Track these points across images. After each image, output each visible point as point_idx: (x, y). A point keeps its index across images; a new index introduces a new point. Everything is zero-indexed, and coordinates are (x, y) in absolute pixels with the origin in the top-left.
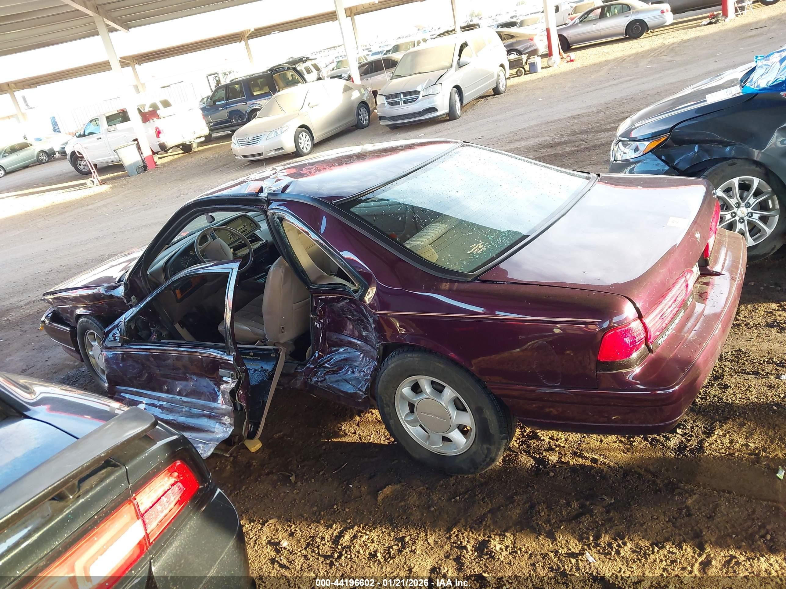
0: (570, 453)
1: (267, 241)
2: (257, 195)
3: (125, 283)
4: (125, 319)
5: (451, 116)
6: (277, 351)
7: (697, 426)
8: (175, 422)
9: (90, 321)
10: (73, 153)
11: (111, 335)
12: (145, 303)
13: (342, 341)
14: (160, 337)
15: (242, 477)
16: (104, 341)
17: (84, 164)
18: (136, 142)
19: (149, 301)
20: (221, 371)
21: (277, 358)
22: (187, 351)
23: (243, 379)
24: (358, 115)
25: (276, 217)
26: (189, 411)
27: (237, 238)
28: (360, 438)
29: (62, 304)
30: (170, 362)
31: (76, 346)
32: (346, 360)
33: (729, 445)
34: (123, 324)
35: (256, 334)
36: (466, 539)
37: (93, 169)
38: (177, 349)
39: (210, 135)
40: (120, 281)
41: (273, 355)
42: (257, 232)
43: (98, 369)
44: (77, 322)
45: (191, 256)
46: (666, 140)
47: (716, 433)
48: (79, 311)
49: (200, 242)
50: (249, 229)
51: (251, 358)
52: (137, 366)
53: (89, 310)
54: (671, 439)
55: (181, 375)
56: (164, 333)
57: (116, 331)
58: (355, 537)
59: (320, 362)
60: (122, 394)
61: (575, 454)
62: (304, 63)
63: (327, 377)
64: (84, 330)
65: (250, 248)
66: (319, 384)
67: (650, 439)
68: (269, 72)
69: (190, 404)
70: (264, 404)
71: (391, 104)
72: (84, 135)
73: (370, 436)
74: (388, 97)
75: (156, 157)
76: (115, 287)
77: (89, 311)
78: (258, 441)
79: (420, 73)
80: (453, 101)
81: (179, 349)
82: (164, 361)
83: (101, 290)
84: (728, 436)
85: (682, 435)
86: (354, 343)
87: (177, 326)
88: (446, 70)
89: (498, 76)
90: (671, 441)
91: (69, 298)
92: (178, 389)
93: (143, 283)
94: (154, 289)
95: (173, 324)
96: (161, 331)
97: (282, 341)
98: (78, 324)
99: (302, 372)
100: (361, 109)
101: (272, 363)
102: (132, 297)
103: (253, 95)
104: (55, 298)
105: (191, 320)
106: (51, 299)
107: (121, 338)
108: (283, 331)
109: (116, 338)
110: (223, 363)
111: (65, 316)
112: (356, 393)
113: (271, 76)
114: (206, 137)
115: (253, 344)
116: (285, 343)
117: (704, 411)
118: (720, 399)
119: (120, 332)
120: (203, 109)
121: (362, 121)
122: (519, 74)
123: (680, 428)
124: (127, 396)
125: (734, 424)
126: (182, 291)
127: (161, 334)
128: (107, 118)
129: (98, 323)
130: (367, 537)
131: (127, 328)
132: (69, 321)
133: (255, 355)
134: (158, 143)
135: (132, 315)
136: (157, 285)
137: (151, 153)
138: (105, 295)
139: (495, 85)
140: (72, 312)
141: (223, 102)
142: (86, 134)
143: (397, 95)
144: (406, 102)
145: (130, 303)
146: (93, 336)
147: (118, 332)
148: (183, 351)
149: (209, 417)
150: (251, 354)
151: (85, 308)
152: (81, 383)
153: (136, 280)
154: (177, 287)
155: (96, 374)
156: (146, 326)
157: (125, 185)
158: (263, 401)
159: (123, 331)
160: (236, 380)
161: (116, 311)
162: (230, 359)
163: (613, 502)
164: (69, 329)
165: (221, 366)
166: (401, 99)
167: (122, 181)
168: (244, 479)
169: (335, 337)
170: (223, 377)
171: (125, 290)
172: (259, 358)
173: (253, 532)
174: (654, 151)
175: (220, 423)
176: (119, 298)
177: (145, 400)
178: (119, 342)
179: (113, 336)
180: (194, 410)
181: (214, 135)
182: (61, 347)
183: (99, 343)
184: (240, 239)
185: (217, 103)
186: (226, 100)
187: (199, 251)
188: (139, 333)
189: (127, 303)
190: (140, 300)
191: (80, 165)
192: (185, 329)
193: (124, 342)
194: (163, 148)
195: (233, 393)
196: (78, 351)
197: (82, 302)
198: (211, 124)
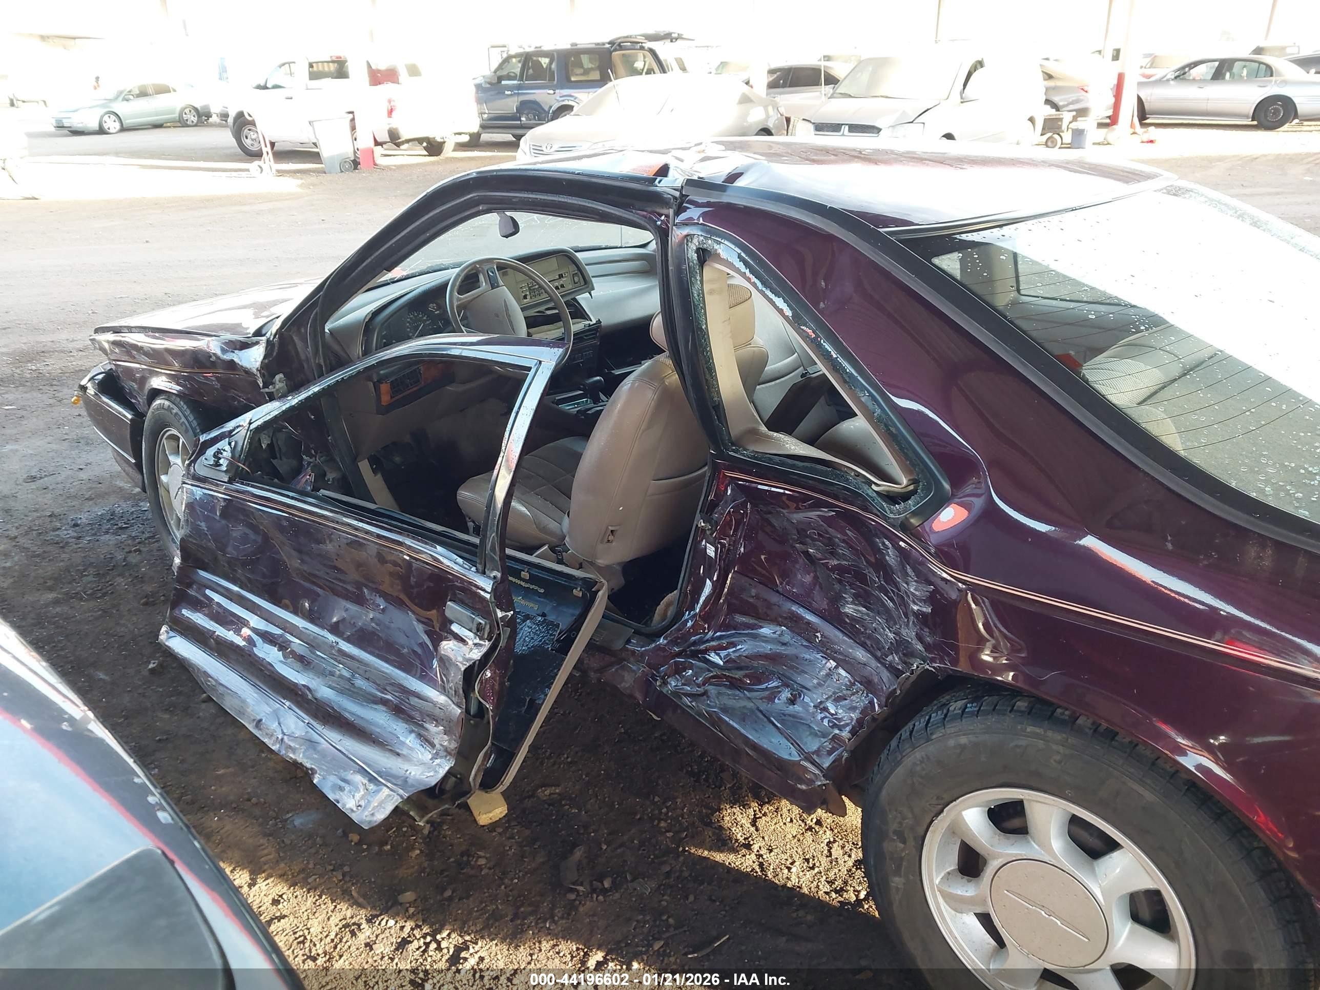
1: (599, 322)
2: (651, 181)
3: (268, 341)
4: (250, 423)
6: (590, 587)
8: (310, 697)
9: (176, 410)
10: (240, 115)
11: (211, 452)
12: (303, 396)
13: (769, 605)
14: (320, 482)
15: (448, 893)
16: (194, 461)
17: (253, 137)
18: (351, 116)
19: (315, 394)
20: (452, 609)
21: (588, 603)
22: (379, 536)
23: (502, 644)
25: (693, 246)
26: (349, 680)
27: (544, 297)
28: (761, 865)
29: (126, 358)
30: (329, 547)
31: (137, 454)
32: (773, 658)
34: (243, 432)
35: (544, 529)
37: (266, 146)
38: (355, 523)
39: (478, 135)
40: (259, 333)
41: (577, 593)
42: (583, 299)
43: (172, 515)
44: (150, 404)
45: (430, 315)
48: (159, 382)
49: (460, 286)
50: (569, 286)
51: (523, 584)
52: (252, 536)
53: (178, 384)
55: (349, 587)
56: (331, 476)
57: (223, 444)
59: (695, 643)
60: (208, 592)
62: (670, 42)
63: (712, 690)
64: (161, 426)
65: (567, 328)
66: (687, 700)
68: (607, 46)
69: (356, 664)
70: (534, 708)
72: (265, 87)
73: (789, 869)
74: (819, 127)
75: (378, 150)
76: (244, 346)
77: (179, 388)
78: (500, 796)
79: (887, 97)
81: (361, 524)
82: (319, 542)
83: (213, 346)
86: (808, 623)
87: (364, 466)
91: (142, 348)
92: (335, 619)
93: (310, 349)
94: (332, 369)
95: (355, 459)
96: (326, 469)
97: (601, 562)
98: (151, 410)
99: (643, 654)
101: (571, 611)
102: (278, 377)
103: (570, 80)
104: (115, 343)
105: (397, 459)
106: (108, 342)
107: (230, 464)
108: (611, 538)
109: (221, 461)
110: (463, 590)
111: (130, 385)
112: (797, 763)
113: (609, 53)
114: (471, 135)
115: (530, 550)
116: (608, 567)
119: (233, 451)
120: (478, 87)
122: (1049, 144)
124: (217, 598)
126: (396, 387)
127: (325, 475)
128: (312, 66)
129: (191, 418)
131: (250, 443)
132: (136, 398)
133: (533, 579)
134: (387, 128)
135: (268, 417)
136: (339, 363)
137: (371, 143)
138: (218, 358)
140: (143, 381)
141: (515, 82)
143: (837, 127)
145: (271, 389)
146: (174, 444)
147: (227, 448)
148: (367, 532)
149: (399, 711)
150: (525, 575)
151: (174, 378)
152: (134, 534)
153: (296, 339)
154: (386, 376)
155: (165, 524)
156: (296, 449)
157: (314, 185)
158: (532, 701)
159: (239, 448)
160: (487, 644)
161: (234, 399)
162: (485, 584)
164: (130, 417)
165: (455, 594)
167: (313, 179)
168: (450, 899)
169: (753, 592)
170: (451, 622)
171: (265, 358)
172: (542, 591)
175: (420, 736)
176: (247, 372)
177: (255, 621)
178: (226, 472)
179: (215, 456)
180: (360, 682)
181: (486, 137)
182: (110, 451)
183: (183, 462)
184: (551, 300)
185: (504, 82)
186: (521, 79)
187: (455, 304)
188: (274, 462)
189: (264, 387)
190: (294, 387)
191: (247, 138)
192: (379, 476)
193: (236, 475)
194: (394, 138)
195: (471, 673)
196: (139, 466)
197: (167, 364)
198: (485, 116)
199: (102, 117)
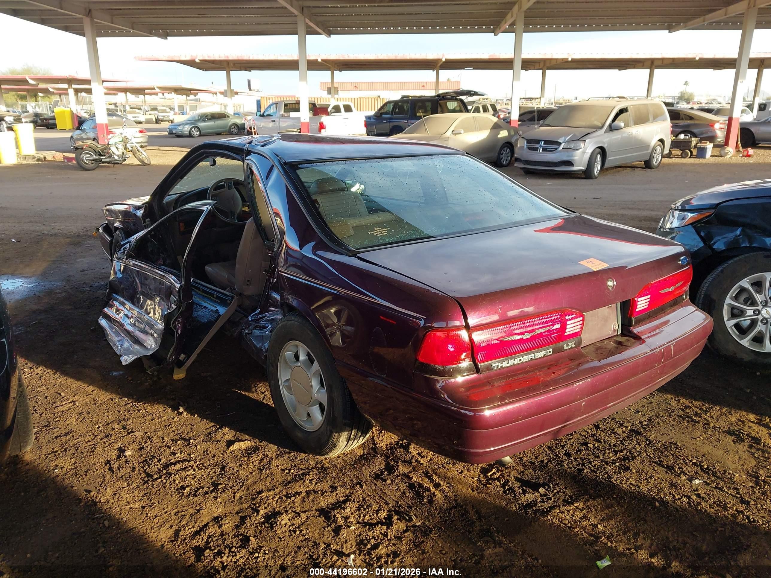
0: (423, 472)
3: (145, 206)
4: (136, 238)
5: (587, 174)
6: (232, 298)
7: (564, 493)
9: (120, 234)
11: (123, 248)
12: (153, 226)
20: (172, 297)
22: (160, 274)
24: (500, 153)
29: (110, 216)
33: (578, 519)
34: (134, 241)
36: (266, 505)
41: (229, 301)
44: (115, 233)
46: (710, 215)
47: (575, 505)
48: (117, 224)
49: (215, 187)
51: (214, 299)
53: (121, 224)
54: (527, 495)
58: (184, 469)
60: (114, 302)
61: (426, 474)
62: (470, 96)
63: (254, 331)
66: (247, 336)
67: (507, 488)
68: (436, 98)
71: (530, 148)
72: (262, 116)
74: (529, 141)
76: (139, 208)
77: (121, 226)
78: (184, 370)
79: (569, 127)
80: (593, 161)
83: (131, 208)
84: (585, 511)
85: (541, 495)
87: (180, 258)
88: (595, 130)
89: (654, 149)
90: (525, 496)
98: (115, 235)
100: (505, 149)
102: (147, 220)
103: (416, 115)
107: (128, 252)
108: (248, 283)
109: (125, 251)
113: (437, 101)
117: (583, 482)
118: (610, 477)
119: (130, 247)
121: (502, 161)
123: (545, 488)
124: (117, 304)
125: (601, 503)
126: (186, 226)
128: (286, 105)
130: (193, 472)
131: (135, 245)
133: (218, 298)
135: (142, 235)
138: (131, 213)
139: (647, 158)
140: (114, 224)
141: (389, 116)
142: (265, 114)
143: (538, 142)
144: (544, 150)
145: (145, 224)
147: (128, 246)
150: (215, 296)
151: (120, 222)
159: (132, 246)
162: (178, 287)
163: (418, 524)
164: (110, 239)
166: (541, 146)
171: (144, 213)
172: (219, 301)
173: (117, 436)
174: (695, 225)
176: (138, 218)
178: (126, 255)
185: (383, 116)
186: (392, 114)
189: (143, 224)
193: (129, 257)
197: (119, 217)
199: (191, 129)
